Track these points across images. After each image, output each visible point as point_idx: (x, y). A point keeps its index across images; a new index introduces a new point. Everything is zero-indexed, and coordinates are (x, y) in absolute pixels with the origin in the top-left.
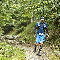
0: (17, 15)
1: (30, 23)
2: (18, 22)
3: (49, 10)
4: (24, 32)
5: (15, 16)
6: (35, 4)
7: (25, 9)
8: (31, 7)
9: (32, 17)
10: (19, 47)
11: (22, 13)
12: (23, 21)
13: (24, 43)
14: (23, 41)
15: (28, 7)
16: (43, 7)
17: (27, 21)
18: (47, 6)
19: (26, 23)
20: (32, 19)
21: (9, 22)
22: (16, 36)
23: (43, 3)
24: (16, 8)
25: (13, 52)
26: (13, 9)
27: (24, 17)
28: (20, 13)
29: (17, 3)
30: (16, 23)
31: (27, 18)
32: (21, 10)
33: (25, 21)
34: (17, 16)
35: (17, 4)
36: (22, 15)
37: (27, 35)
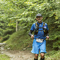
0: (3, 24)
1: (15, 31)
2: (4, 30)
6: (20, 14)
7: (10, 19)
9: (17, 26)
10: (5, 54)
11: (7, 22)
12: (8, 29)
13: (9, 50)
14: (9, 48)
15: (13, 17)
16: (27, 17)
17: (12, 30)
18: (30, 16)
19: (11, 31)
23: (27, 13)
24: (2, 18)
29: (3, 13)
31: (12, 27)
34: (3, 25)
36: (7, 24)
37: (12, 42)
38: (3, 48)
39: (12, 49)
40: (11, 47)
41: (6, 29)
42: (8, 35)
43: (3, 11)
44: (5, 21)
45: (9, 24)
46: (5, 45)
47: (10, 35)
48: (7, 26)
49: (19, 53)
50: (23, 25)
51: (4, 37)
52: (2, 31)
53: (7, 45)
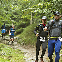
1: (29, 24)
2: (17, 23)
3: (48, 12)
4: (23, 33)
5: (14, 17)
6: (35, 5)
7: (24, 10)
8: (30, 9)
9: (31, 18)
11: (21, 14)
12: (22, 22)
13: (23, 44)
14: (22, 42)
15: (27, 8)
16: (43, 8)
17: (26, 22)
18: (46, 7)
19: (25, 24)
21: (8, 23)
23: (43, 4)
24: (15, 9)
25: (12, 53)
26: (12, 10)
27: (23, 18)
28: (19, 14)
32: (20, 11)
33: (24, 22)
35: (17, 5)
36: (21, 16)
37: (26, 36)
39: (26, 44)
40: (25, 42)
41: (20, 21)
42: (21, 28)
43: (17, 2)
44: (19, 13)
45: (23, 16)
46: (18, 39)
47: (23, 28)
48: (21, 18)
49: (34, 48)
50: (38, 17)
51: (17, 30)
52: (15, 24)
53: (21, 39)
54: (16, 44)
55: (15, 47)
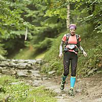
0: (34, 12)
1: (64, 29)
2: (36, 28)
4: (51, 50)
9: (68, 16)
10: (42, 86)
14: (51, 71)
17: (56, 25)
20: (67, 21)
22: (33, 61)
27: (50, 16)
28: (40, 7)
30: (33, 30)
31: (56, 19)
33: (52, 26)
34: (34, 16)
36: (44, 12)
38: (38, 72)
42: (47, 39)
44: (39, 5)
45: (48, 11)
46: (41, 64)
47: (51, 39)
51: (38, 44)
53: (47, 64)
54: (38, 75)
55: (36, 82)
